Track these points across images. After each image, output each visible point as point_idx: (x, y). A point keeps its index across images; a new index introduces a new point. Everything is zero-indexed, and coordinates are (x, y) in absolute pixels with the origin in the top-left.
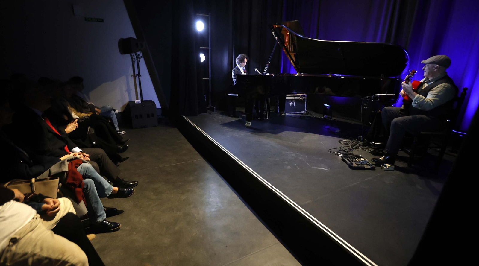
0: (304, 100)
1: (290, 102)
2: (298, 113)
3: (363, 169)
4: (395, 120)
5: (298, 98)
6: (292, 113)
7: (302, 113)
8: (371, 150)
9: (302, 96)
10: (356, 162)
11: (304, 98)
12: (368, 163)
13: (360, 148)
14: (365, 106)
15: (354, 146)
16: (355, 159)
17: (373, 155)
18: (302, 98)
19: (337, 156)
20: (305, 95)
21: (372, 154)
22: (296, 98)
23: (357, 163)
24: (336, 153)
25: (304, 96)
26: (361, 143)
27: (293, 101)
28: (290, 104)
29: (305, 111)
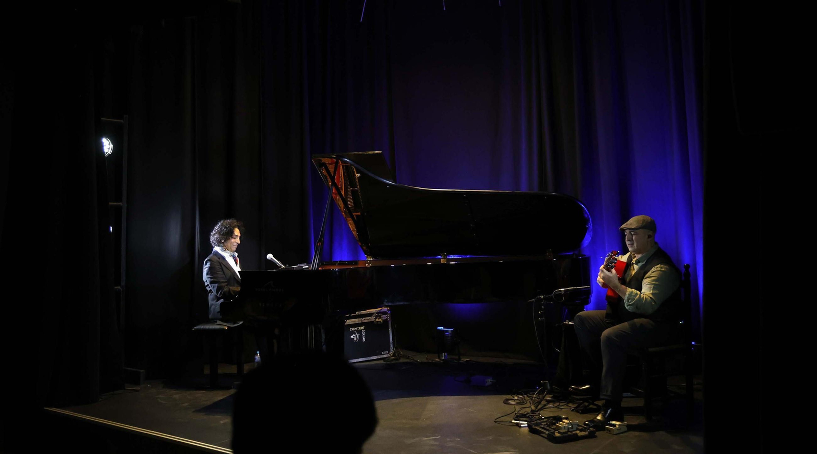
0: (385, 321)
1: (353, 333)
2: (375, 357)
3: (576, 438)
4: (606, 333)
5: (372, 319)
6: (361, 360)
7: (385, 356)
8: (572, 406)
9: (379, 314)
10: (558, 428)
11: (384, 317)
12: (580, 428)
13: (550, 405)
14: (541, 316)
15: (539, 403)
16: (555, 424)
17: (581, 414)
18: (380, 317)
19: (517, 428)
20: (385, 309)
21: (578, 412)
22: (366, 319)
23: (561, 431)
24: (513, 421)
25: (384, 313)
26: (548, 397)
27: (360, 328)
28: (352, 337)
29: (391, 350)
